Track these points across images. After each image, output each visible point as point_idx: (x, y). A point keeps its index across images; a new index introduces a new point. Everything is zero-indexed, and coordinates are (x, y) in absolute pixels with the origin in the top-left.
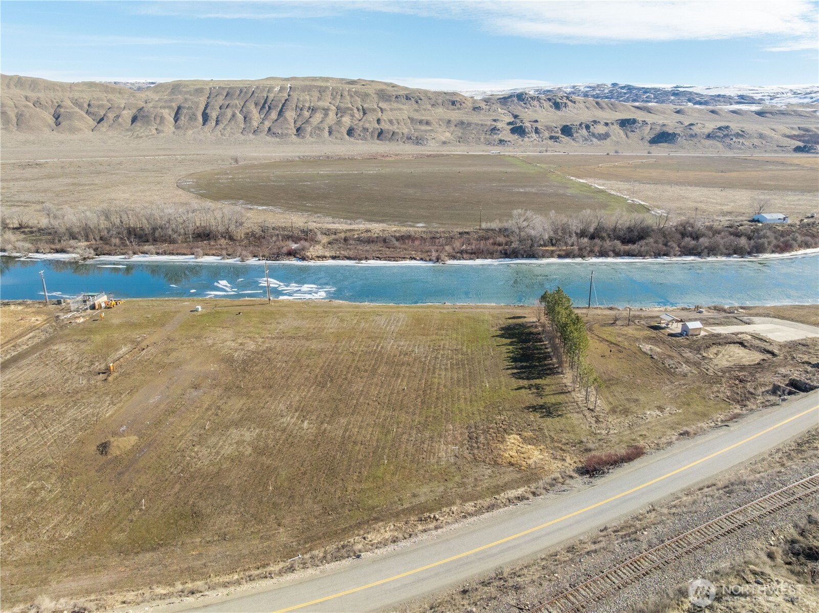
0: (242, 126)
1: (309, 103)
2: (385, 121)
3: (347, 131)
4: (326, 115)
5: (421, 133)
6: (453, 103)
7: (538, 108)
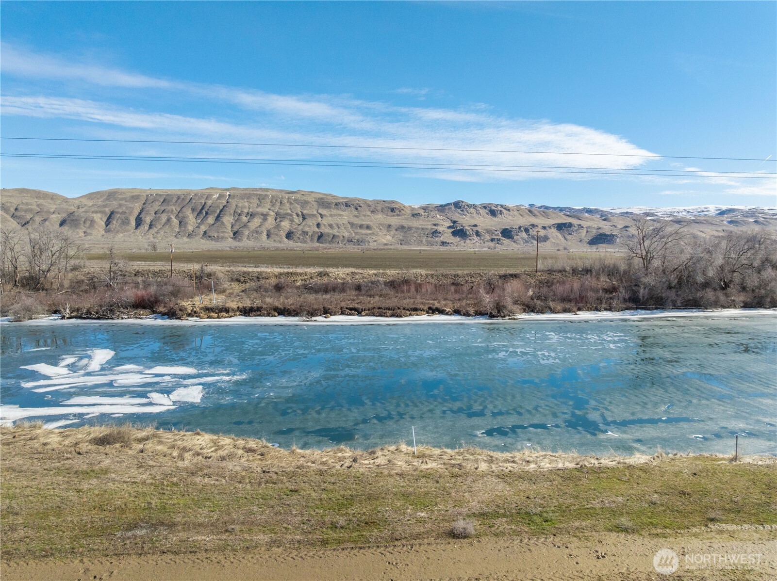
0: (177, 230)
1: (247, 209)
2: (324, 225)
3: (286, 235)
4: (265, 219)
5: (361, 236)
6: (393, 210)
7: (475, 215)
